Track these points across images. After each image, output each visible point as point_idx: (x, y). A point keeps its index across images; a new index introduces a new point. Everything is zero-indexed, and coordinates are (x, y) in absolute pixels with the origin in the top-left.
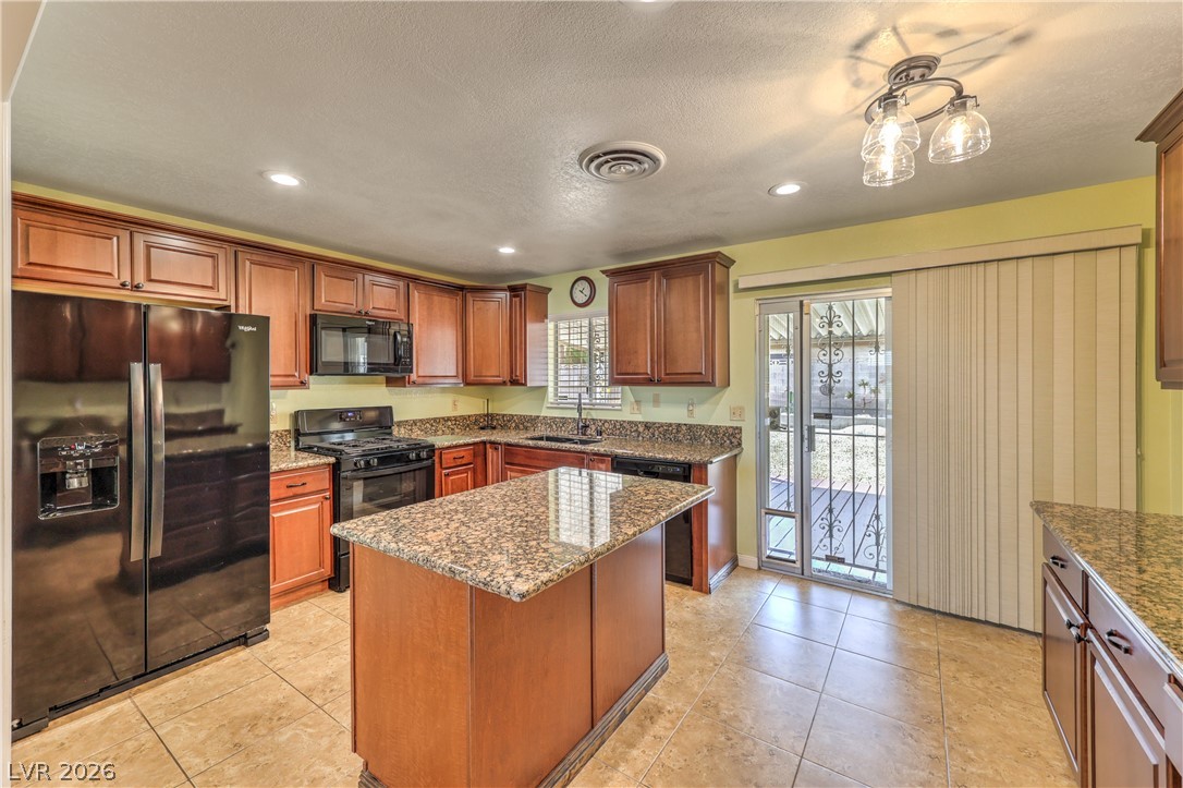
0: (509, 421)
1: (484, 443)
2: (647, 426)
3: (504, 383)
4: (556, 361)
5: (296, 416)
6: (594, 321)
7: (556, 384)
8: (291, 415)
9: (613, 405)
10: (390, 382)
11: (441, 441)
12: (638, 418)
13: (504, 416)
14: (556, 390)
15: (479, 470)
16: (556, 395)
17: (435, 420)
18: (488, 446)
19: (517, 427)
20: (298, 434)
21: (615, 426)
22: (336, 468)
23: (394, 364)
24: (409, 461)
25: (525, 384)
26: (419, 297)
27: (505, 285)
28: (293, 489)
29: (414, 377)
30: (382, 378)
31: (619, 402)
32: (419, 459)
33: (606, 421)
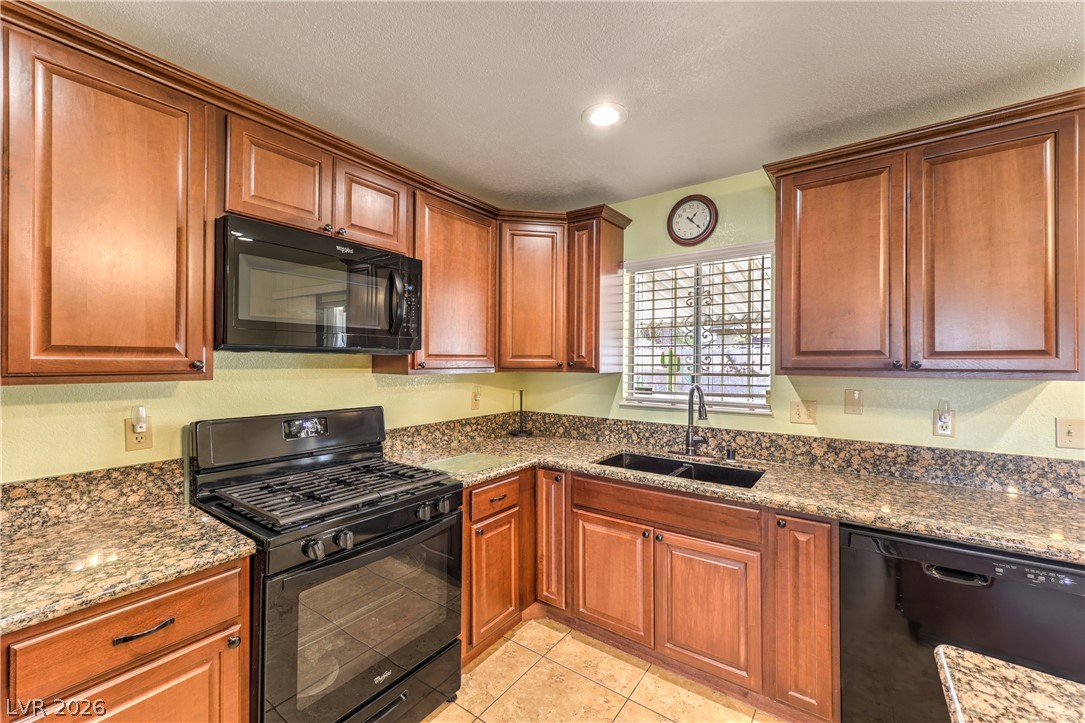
0: (554, 424)
1: (533, 468)
2: (833, 446)
3: (558, 368)
4: (632, 334)
5: (194, 433)
6: (705, 270)
7: (631, 369)
8: (184, 429)
9: (752, 407)
10: (377, 364)
11: (467, 468)
12: (810, 430)
13: (545, 415)
14: (631, 378)
15: (526, 515)
16: (631, 387)
17: (447, 424)
18: (540, 473)
19: (567, 434)
20: (194, 467)
21: (759, 443)
22: (257, 564)
23: (389, 332)
24: (420, 526)
25: (596, 370)
26: (431, 218)
27: (563, 211)
28: (132, 644)
29: (421, 356)
30: (364, 358)
31: (763, 401)
32: (437, 516)
33: (739, 433)
